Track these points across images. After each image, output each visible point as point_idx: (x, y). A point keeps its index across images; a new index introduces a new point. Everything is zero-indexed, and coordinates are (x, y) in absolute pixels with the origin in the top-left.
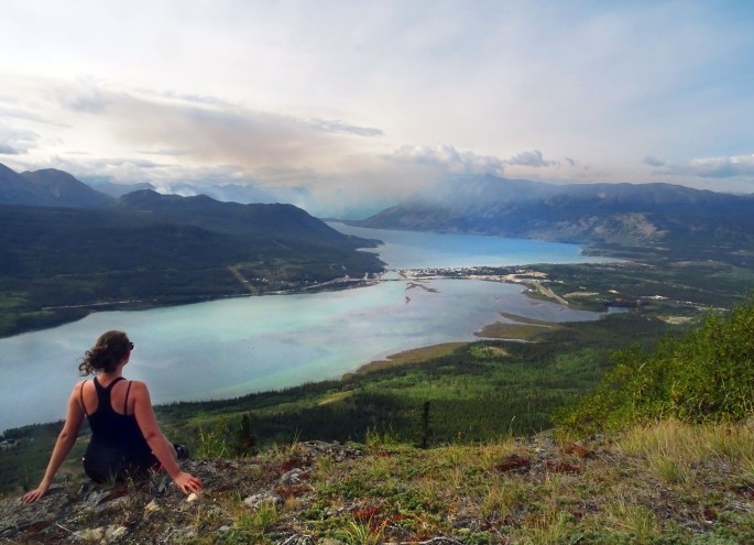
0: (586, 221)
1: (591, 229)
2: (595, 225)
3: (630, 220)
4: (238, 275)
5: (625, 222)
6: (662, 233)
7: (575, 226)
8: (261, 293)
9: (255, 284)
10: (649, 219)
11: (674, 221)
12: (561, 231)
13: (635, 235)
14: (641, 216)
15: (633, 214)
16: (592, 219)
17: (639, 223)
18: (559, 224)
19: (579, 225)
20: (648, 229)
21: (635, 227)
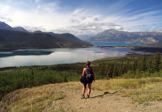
0: (138, 39)
1: (140, 41)
2: (141, 40)
3: (149, 39)
4: (58, 44)
5: (148, 39)
6: (157, 41)
7: (135, 40)
8: (64, 48)
9: (62, 46)
10: (154, 38)
11: (160, 39)
12: (132, 41)
13: (150, 42)
14: (152, 38)
15: (150, 37)
16: (140, 39)
17: (151, 39)
18: (132, 40)
19: (137, 40)
20: (154, 41)
21: (150, 40)
